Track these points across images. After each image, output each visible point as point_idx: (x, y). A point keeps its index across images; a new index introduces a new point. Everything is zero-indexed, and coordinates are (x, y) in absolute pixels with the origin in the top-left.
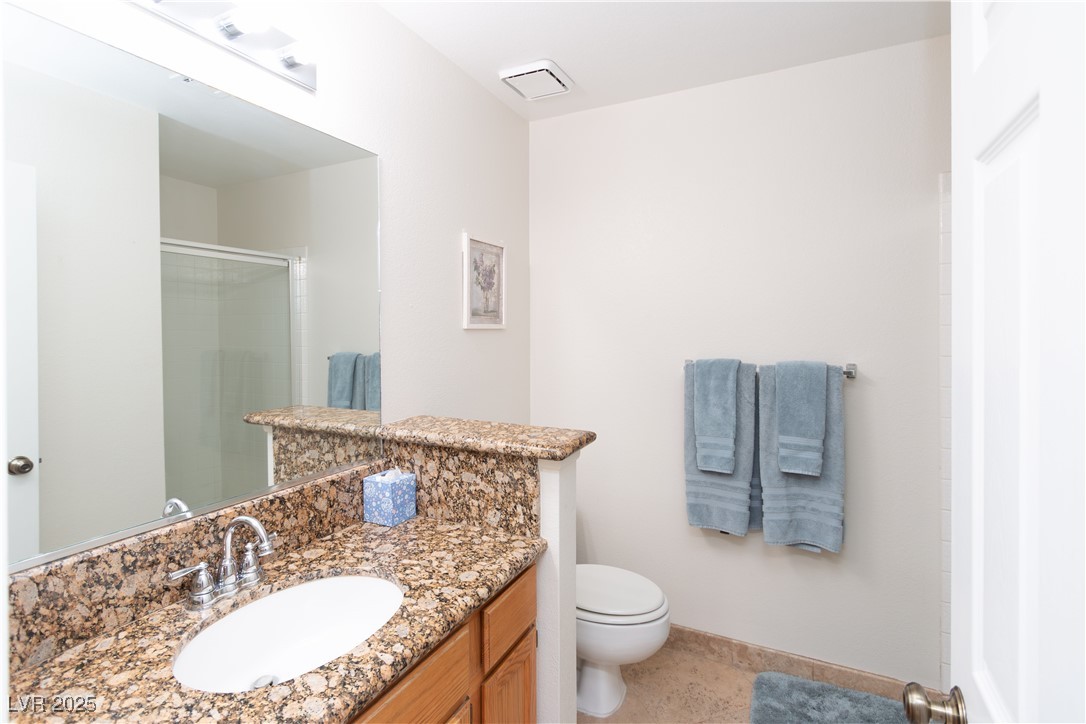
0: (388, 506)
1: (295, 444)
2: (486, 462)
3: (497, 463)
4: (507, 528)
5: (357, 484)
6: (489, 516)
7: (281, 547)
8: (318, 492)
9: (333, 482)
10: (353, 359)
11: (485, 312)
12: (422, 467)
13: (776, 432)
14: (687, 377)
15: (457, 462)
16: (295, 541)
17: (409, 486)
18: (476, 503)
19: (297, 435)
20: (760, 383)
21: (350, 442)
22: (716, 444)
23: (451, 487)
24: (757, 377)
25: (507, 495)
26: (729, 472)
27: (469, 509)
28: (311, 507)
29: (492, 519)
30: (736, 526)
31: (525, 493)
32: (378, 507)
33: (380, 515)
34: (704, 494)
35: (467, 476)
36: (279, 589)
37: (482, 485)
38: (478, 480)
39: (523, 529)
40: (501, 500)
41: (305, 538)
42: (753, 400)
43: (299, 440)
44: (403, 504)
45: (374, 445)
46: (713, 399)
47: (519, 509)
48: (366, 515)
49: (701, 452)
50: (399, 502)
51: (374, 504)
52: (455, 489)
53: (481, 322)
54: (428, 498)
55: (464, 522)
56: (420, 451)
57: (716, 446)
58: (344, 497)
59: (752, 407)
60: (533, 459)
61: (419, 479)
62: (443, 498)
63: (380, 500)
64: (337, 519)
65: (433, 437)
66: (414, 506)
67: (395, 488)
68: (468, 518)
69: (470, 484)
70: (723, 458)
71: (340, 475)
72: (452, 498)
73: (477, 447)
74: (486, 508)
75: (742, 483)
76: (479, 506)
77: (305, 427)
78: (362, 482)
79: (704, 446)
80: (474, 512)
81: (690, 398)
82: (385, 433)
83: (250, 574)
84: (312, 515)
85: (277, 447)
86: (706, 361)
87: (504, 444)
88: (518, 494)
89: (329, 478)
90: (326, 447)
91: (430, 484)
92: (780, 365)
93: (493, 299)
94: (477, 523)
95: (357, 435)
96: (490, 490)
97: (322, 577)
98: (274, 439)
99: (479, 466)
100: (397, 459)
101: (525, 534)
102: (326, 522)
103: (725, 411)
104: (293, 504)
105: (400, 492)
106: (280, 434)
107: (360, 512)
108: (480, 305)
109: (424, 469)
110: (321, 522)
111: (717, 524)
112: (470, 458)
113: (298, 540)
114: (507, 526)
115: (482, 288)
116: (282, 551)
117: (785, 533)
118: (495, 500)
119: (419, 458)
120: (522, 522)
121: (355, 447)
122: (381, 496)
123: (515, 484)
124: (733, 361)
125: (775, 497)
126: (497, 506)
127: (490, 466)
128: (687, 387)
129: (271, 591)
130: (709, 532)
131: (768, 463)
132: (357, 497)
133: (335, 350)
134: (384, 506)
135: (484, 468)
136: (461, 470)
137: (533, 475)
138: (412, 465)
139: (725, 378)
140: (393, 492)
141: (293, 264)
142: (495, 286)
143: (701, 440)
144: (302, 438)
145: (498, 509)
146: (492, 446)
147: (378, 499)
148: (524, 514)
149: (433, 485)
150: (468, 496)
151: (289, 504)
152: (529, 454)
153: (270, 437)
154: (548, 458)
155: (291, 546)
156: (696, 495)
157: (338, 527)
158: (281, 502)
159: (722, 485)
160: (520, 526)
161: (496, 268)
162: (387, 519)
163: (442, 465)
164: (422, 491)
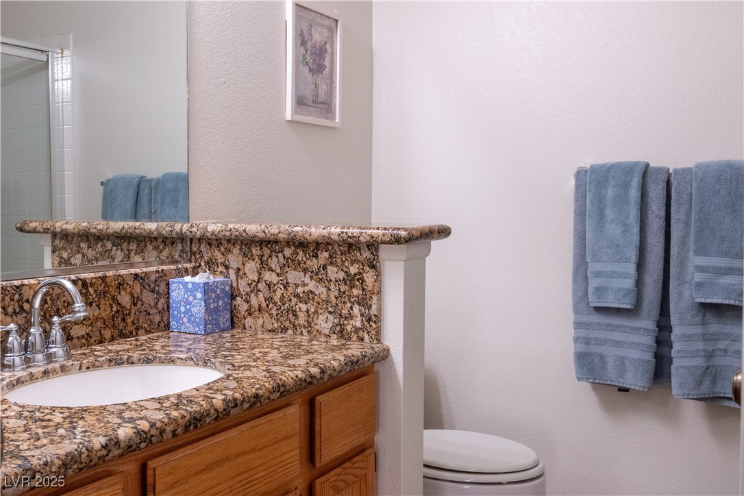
0: (199, 310)
1: (80, 256)
2: (316, 257)
3: (331, 257)
4: (342, 334)
5: (163, 286)
6: (319, 322)
7: (83, 337)
8: (121, 284)
9: (136, 276)
10: (135, 182)
11: (313, 102)
12: (238, 270)
13: (691, 254)
14: (577, 187)
15: (282, 260)
16: (97, 334)
17: (223, 290)
18: (304, 307)
19: (82, 245)
20: (673, 190)
21: (150, 247)
22: (614, 272)
23: (274, 291)
24: (668, 183)
25: (341, 294)
26: (628, 307)
27: (296, 316)
28: (114, 299)
29: (324, 325)
30: (635, 379)
31: (363, 290)
32: (187, 311)
33: (189, 321)
34: (597, 339)
35: (294, 276)
36: (88, 368)
37: (312, 285)
38: (307, 280)
39: (361, 334)
40: (334, 300)
41: (107, 334)
42: (663, 213)
43: (85, 251)
44: (216, 310)
45: (179, 247)
46: (610, 213)
47: (356, 309)
48: (173, 324)
49: (594, 283)
50: (212, 306)
51: (183, 309)
52: (279, 293)
53: (309, 114)
54: (245, 307)
55: (290, 332)
56: (236, 251)
57: (613, 275)
58: (148, 297)
59: (662, 223)
60: (373, 245)
61: (235, 285)
62: (264, 305)
63: (190, 303)
64: (141, 321)
65: (253, 229)
66: (228, 316)
67: (208, 289)
68: (294, 326)
69: (297, 286)
70: (622, 288)
71: (144, 270)
72: (275, 303)
73: (307, 236)
74: (316, 312)
75: (647, 323)
76: (307, 311)
77: (94, 231)
78: (168, 284)
79: (598, 275)
80: (302, 319)
81: (580, 214)
82: (194, 229)
83: (57, 350)
84: (115, 309)
85: (56, 262)
86: (603, 165)
87: (338, 230)
88: (355, 292)
89: (133, 271)
90: (119, 256)
91: (248, 290)
92: (698, 166)
93: (324, 87)
94: (305, 332)
95: (160, 234)
96: (321, 290)
97: (132, 363)
98: (53, 252)
99: (308, 262)
100: (207, 263)
101: (362, 340)
102: (129, 321)
103: (626, 229)
104: (95, 291)
105: (213, 296)
106: (60, 246)
107: (165, 319)
108: (308, 92)
109: (242, 272)
110: (124, 320)
111: (612, 376)
112: (297, 254)
113: (101, 334)
114: (341, 331)
115: (311, 70)
116: (84, 341)
117: (699, 383)
118: (327, 301)
119: (234, 259)
120: (358, 324)
121: (155, 253)
122: (191, 299)
123: (350, 280)
124: (637, 163)
125: (688, 338)
126: (330, 309)
127: (322, 262)
128: (577, 200)
129: (80, 368)
130: (601, 387)
131: (680, 295)
132: (162, 300)
133: (109, 174)
134: (194, 310)
135: (313, 264)
136: (287, 269)
137: (373, 267)
138: (227, 267)
139: (626, 186)
140: (205, 292)
141: (53, 58)
142: (327, 70)
143: (593, 267)
144: (89, 247)
145: (330, 313)
146: (325, 232)
147: (188, 302)
148: (362, 315)
149: (251, 291)
150: (294, 300)
151: (91, 290)
152: (368, 238)
153: (48, 250)
154: (390, 243)
155: (94, 338)
156: (587, 341)
157: (142, 331)
158: (83, 285)
159: (619, 326)
160: (357, 330)
161: (328, 46)
162: (198, 326)
163: (264, 265)
164: (238, 298)
